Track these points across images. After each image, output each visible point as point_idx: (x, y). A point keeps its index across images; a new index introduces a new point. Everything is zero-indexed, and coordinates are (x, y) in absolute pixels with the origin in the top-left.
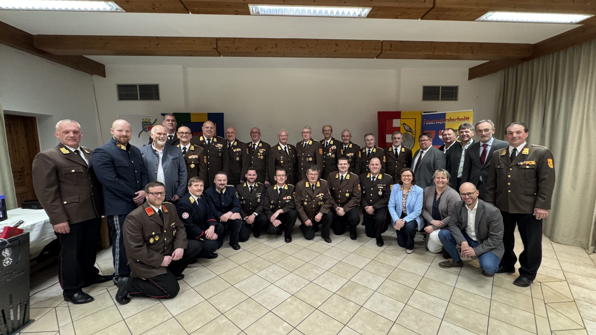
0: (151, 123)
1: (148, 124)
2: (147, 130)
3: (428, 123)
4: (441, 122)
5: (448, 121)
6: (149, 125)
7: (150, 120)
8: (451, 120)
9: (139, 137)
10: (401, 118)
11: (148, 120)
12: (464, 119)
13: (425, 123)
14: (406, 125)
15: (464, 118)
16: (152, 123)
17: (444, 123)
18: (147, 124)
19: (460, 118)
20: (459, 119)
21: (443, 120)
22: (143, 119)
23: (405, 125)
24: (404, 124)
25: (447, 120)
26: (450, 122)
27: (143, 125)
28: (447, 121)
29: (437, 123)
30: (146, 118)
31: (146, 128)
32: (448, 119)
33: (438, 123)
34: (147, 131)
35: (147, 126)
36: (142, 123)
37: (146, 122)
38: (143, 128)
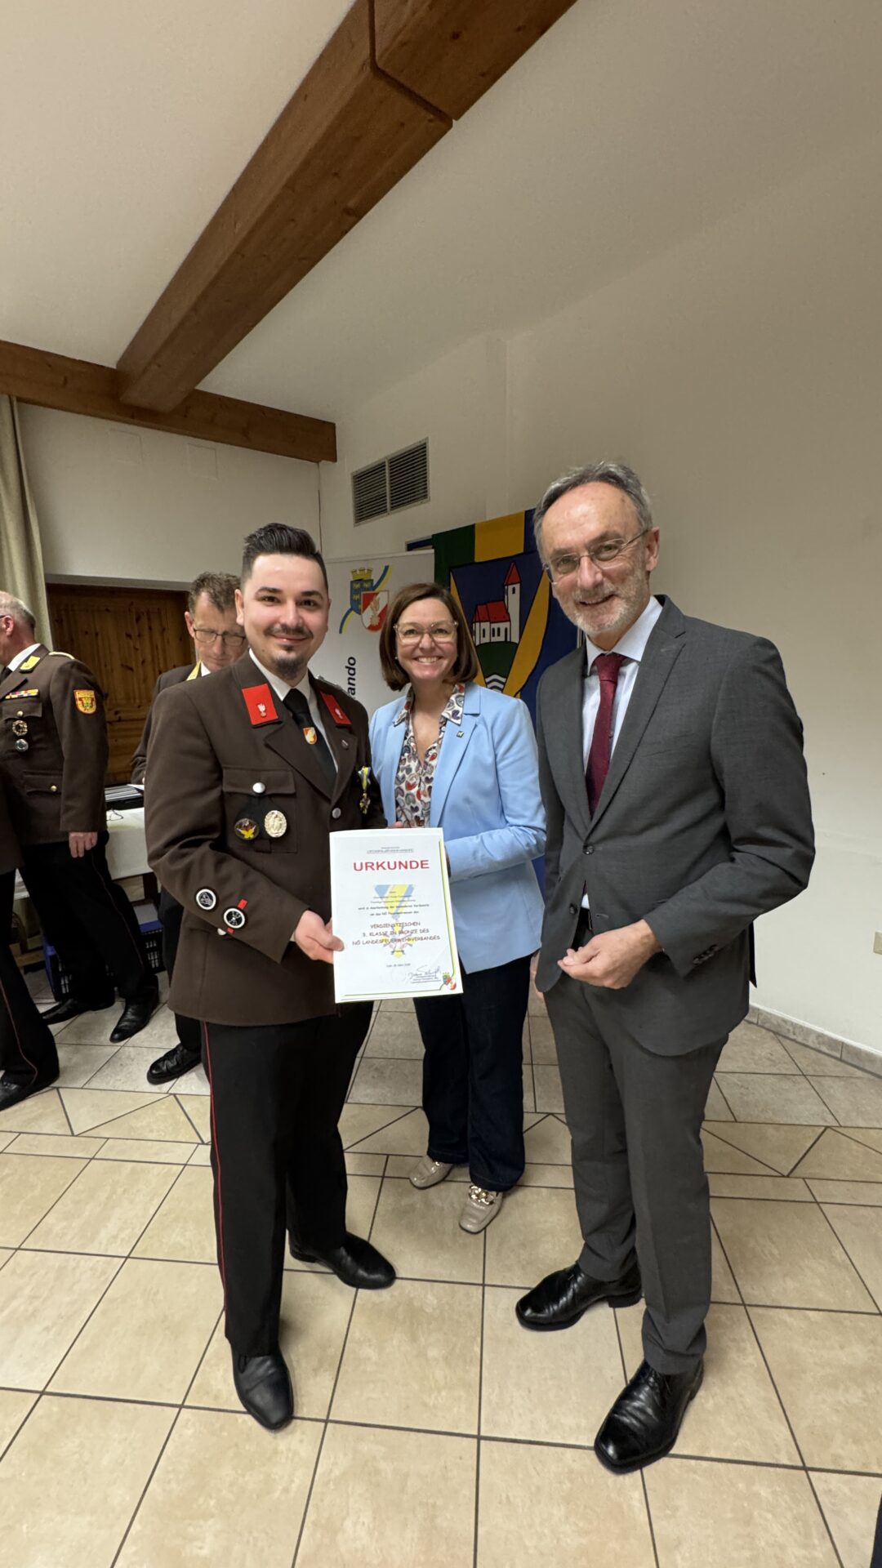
1: (366, 585)
2: (361, 607)
6: (366, 589)
7: (370, 571)
9: (341, 632)
11: (366, 571)
16: (375, 583)
18: (362, 585)
22: (354, 572)
27: (354, 591)
30: (362, 565)
31: (358, 602)
34: (359, 612)
35: (363, 593)
36: (351, 585)
37: (360, 580)
38: (352, 600)
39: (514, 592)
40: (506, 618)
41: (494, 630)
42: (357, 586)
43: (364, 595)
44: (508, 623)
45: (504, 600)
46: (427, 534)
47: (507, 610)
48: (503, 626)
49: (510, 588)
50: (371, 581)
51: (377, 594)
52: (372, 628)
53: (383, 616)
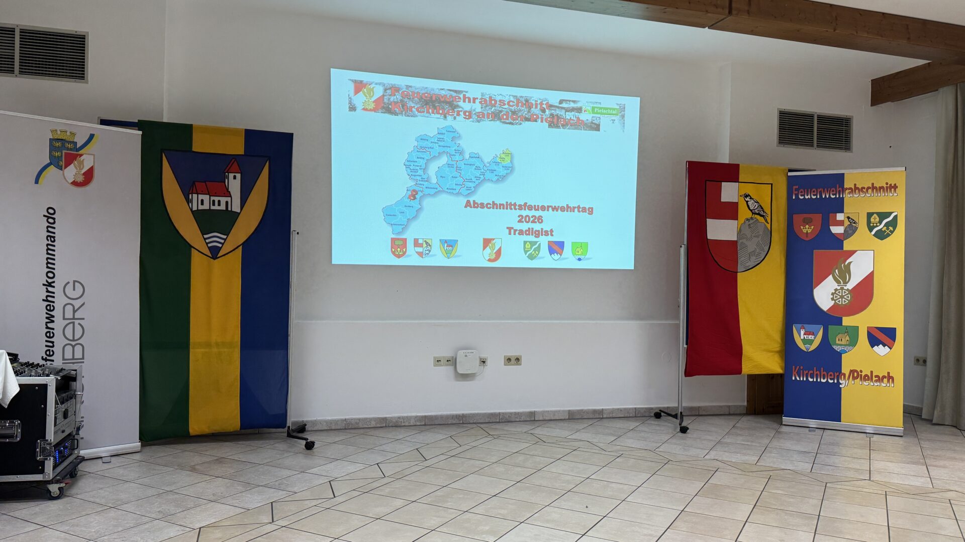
1: (69, 146)
2: (63, 163)
3: (804, 195)
4: (833, 195)
5: (849, 193)
6: (68, 149)
8: (856, 189)
9: (37, 182)
10: (740, 181)
11: (68, 133)
12: (887, 187)
13: (797, 195)
14: (751, 198)
15: (885, 186)
16: (78, 146)
17: (841, 196)
18: (63, 145)
19: (877, 185)
20: (876, 188)
21: (838, 190)
22: (52, 131)
23: (748, 199)
24: (746, 196)
25: (847, 189)
26: (855, 196)
28: (847, 191)
29: (824, 197)
30: (63, 128)
31: (59, 158)
32: (850, 189)
33: (827, 197)
34: (61, 169)
35: (64, 151)
36: (51, 143)
37: (62, 140)
38: (51, 156)
39: (235, 178)
40: (228, 194)
41: (214, 201)
42: (58, 144)
43: (65, 153)
44: (230, 198)
45: (225, 182)
47: (227, 189)
48: (223, 200)
50: (75, 143)
51: (81, 155)
52: (75, 183)
53: (89, 176)
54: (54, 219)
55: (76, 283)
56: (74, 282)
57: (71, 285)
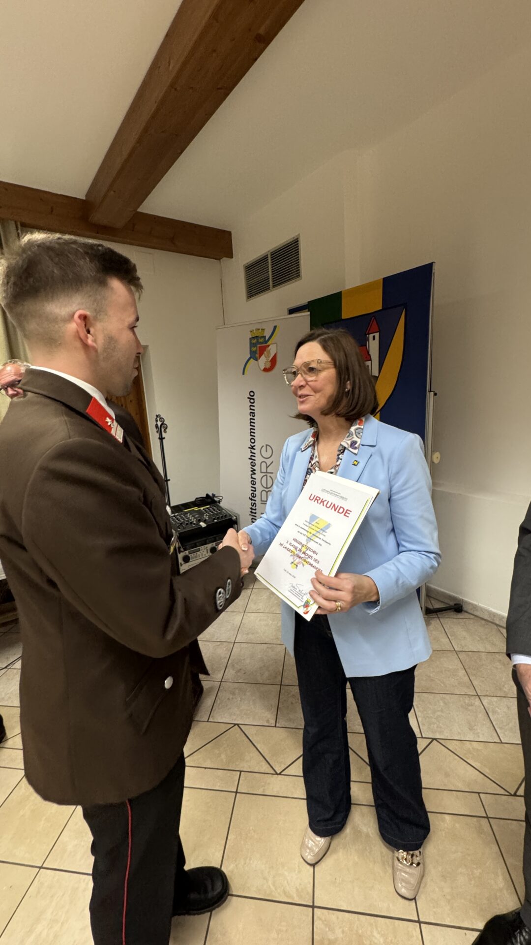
0: (265, 336)
1: (261, 340)
2: (257, 356)
6: (262, 343)
7: (263, 330)
9: (243, 374)
11: (260, 330)
16: (267, 338)
18: (258, 340)
22: (252, 331)
27: (252, 345)
30: (257, 326)
31: (255, 352)
34: (256, 360)
35: (258, 346)
36: (250, 341)
37: (257, 337)
38: (251, 352)
39: (374, 339)
40: (369, 358)
42: (254, 341)
43: (259, 347)
44: (370, 362)
45: (366, 345)
46: (304, 301)
47: (368, 352)
49: (371, 336)
50: (265, 337)
51: (269, 346)
52: (265, 370)
53: (274, 361)
54: (254, 399)
55: (268, 447)
56: (267, 445)
57: (264, 448)
